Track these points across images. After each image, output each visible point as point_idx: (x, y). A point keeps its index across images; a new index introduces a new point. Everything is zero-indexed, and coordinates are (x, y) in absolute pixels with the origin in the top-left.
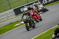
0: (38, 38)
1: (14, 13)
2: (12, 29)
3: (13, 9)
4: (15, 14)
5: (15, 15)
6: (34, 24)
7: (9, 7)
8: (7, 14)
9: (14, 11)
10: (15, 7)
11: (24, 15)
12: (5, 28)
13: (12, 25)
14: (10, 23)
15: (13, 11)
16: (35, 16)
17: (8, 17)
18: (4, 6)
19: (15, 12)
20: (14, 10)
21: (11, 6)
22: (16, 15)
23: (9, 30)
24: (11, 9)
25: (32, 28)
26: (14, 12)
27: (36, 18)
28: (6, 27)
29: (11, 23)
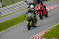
27: (42, 14)
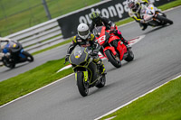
0: (133, 107)
1: (60, 32)
2: (51, 81)
3: (55, 19)
4: (63, 34)
5: (61, 36)
6: (104, 75)
7: (44, 13)
8: (37, 34)
9: (60, 25)
10: (61, 13)
11: (75, 44)
12: (31, 76)
13: (52, 67)
14: (45, 62)
15: (57, 24)
16: (111, 48)
17: (40, 42)
18: (30, 9)
19: (61, 29)
20: (58, 20)
21: (50, 9)
22: (64, 38)
23: (44, 85)
24: (51, 19)
25: (95, 88)
26: (59, 28)
28: (34, 74)
29: (50, 63)
